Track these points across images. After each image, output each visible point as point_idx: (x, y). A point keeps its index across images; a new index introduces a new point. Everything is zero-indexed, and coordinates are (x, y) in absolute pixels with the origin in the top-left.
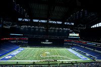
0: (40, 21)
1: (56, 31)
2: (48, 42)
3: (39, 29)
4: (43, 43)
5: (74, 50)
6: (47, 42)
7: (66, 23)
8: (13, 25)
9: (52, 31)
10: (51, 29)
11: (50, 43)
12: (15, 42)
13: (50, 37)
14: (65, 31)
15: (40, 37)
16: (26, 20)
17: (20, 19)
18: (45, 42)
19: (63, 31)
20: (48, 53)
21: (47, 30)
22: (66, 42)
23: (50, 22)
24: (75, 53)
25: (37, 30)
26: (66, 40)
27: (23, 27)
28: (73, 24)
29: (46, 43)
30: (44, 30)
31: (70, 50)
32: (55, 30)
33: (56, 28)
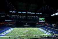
0: (22, 13)
3: (22, 17)
4: (25, 25)
5: (42, 29)
7: (37, 14)
8: (7, 15)
9: (29, 18)
10: (29, 17)
11: (28, 25)
12: (8, 25)
14: (37, 18)
15: (23, 22)
16: (14, 12)
17: (11, 12)
19: (36, 18)
20: (27, 31)
23: (28, 13)
25: (21, 18)
27: (13, 16)
28: (41, 14)
30: (25, 18)
31: (40, 29)
32: (31, 17)
33: (32, 16)
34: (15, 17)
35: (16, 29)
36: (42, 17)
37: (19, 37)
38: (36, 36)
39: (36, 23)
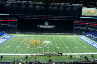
1: (61, 8)
2: (49, 25)
3: (34, 5)
4: (41, 26)
5: (90, 37)
6: (47, 26)
9: (55, 8)
10: (53, 6)
11: (51, 27)
13: (51, 18)
15: (36, 17)
18: (44, 25)
19: (72, 7)
20: (48, 42)
21: (46, 6)
22: (76, 25)
24: (90, 42)
25: (31, 6)
26: (76, 22)
27: (10, 2)
29: (45, 27)
30: (43, 7)
31: (83, 38)
32: (59, 6)
33: (61, 3)
34: (16, 6)
35: (18, 36)
36: (91, 4)
37: (27, 57)
38: (71, 56)
39: (72, 22)
